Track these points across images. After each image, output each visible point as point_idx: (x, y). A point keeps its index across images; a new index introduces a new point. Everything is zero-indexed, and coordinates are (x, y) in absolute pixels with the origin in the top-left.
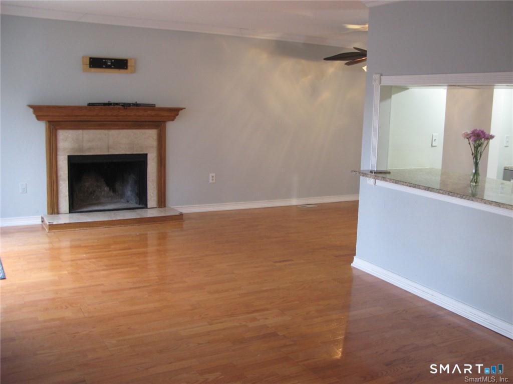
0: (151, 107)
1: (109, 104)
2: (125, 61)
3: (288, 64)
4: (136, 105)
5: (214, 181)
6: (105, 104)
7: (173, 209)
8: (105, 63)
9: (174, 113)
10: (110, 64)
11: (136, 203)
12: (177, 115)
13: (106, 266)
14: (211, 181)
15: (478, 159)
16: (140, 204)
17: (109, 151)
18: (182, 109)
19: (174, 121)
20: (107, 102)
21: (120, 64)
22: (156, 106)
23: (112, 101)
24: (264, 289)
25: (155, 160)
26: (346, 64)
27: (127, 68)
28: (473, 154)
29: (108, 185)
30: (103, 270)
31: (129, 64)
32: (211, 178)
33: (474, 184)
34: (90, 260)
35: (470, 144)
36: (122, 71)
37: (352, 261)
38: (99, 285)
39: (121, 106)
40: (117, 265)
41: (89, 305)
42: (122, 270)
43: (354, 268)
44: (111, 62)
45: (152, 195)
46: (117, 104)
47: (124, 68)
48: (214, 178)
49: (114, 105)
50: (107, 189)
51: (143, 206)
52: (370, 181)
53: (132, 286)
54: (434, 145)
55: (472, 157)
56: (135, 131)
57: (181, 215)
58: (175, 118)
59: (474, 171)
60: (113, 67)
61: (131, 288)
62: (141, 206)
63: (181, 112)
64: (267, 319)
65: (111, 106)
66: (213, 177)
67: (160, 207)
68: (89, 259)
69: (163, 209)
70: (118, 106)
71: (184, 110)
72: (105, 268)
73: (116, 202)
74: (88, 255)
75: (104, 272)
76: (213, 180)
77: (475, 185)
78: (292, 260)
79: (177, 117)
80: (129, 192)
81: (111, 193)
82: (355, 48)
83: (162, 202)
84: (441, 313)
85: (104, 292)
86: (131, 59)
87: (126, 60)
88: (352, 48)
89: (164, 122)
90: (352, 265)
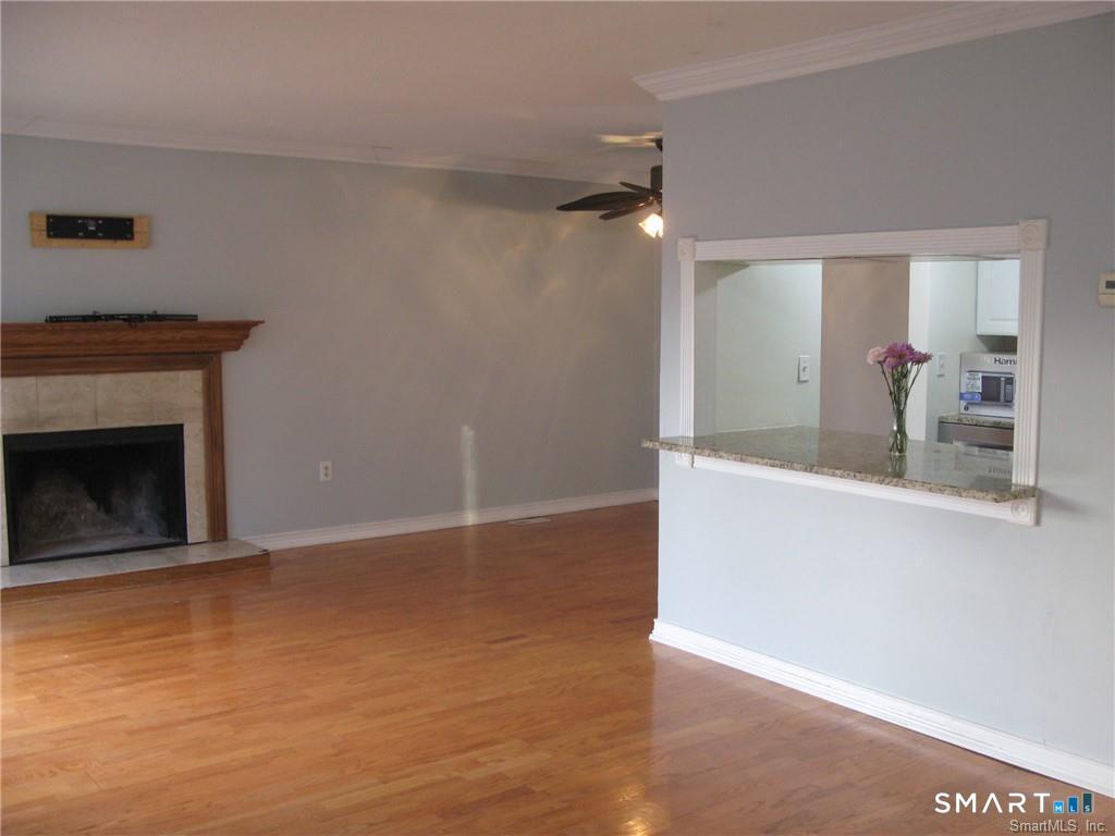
0: (189, 320)
1: (95, 318)
2: (128, 223)
3: (477, 219)
4: (155, 317)
5: (330, 478)
6: (85, 318)
7: (245, 544)
8: (84, 227)
9: (238, 332)
10: (93, 228)
11: (161, 534)
12: (247, 336)
13: (122, 675)
14: (322, 478)
15: (903, 403)
16: (169, 537)
17: (97, 423)
18: (255, 324)
19: (240, 351)
20: (90, 313)
21: (117, 229)
22: (199, 320)
23: (103, 311)
24: (480, 699)
25: (201, 436)
26: (602, 217)
27: (132, 238)
28: (891, 394)
29: (93, 498)
30: (119, 685)
31: (136, 229)
32: (322, 472)
33: (897, 454)
34: (83, 666)
35: (884, 372)
36: (121, 243)
37: (650, 628)
38: (117, 718)
39: (121, 322)
40: (146, 671)
41: (104, 764)
42: (162, 681)
43: (658, 643)
44: (98, 226)
45: (197, 514)
46: (112, 317)
47: (126, 239)
48: (330, 471)
49: (106, 320)
50: (91, 506)
51: (178, 540)
52: (682, 459)
53: (192, 715)
54: (802, 379)
55: (889, 399)
56: (153, 375)
57: (266, 554)
58: (242, 343)
59: (895, 428)
60: (100, 234)
61: (191, 720)
62: (172, 540)
63: (253, 331)
64: (501, 761)
65: (99, 323)
66: (326, 468)
67: (214, 541)
68: (78, 663)
69: (225, 543)
70: (117, 322)
71: (260, 326)
72: (120, 679)
73: (114, 536)
74: (74, 656)
75: (119, 691)
76: (326, 475)
77: (900, 457)
78: (522, 636)
79: (245, 342)
80: (142, 509)
81: (102, 516)
82: (623, 184)
83: (219, 528)
84: (849, 721)
85: (131, 732)
86: (141, 217)
87: (131, 220)
88: (617, 183)
89: (218, 353)
90: (651, 637)
